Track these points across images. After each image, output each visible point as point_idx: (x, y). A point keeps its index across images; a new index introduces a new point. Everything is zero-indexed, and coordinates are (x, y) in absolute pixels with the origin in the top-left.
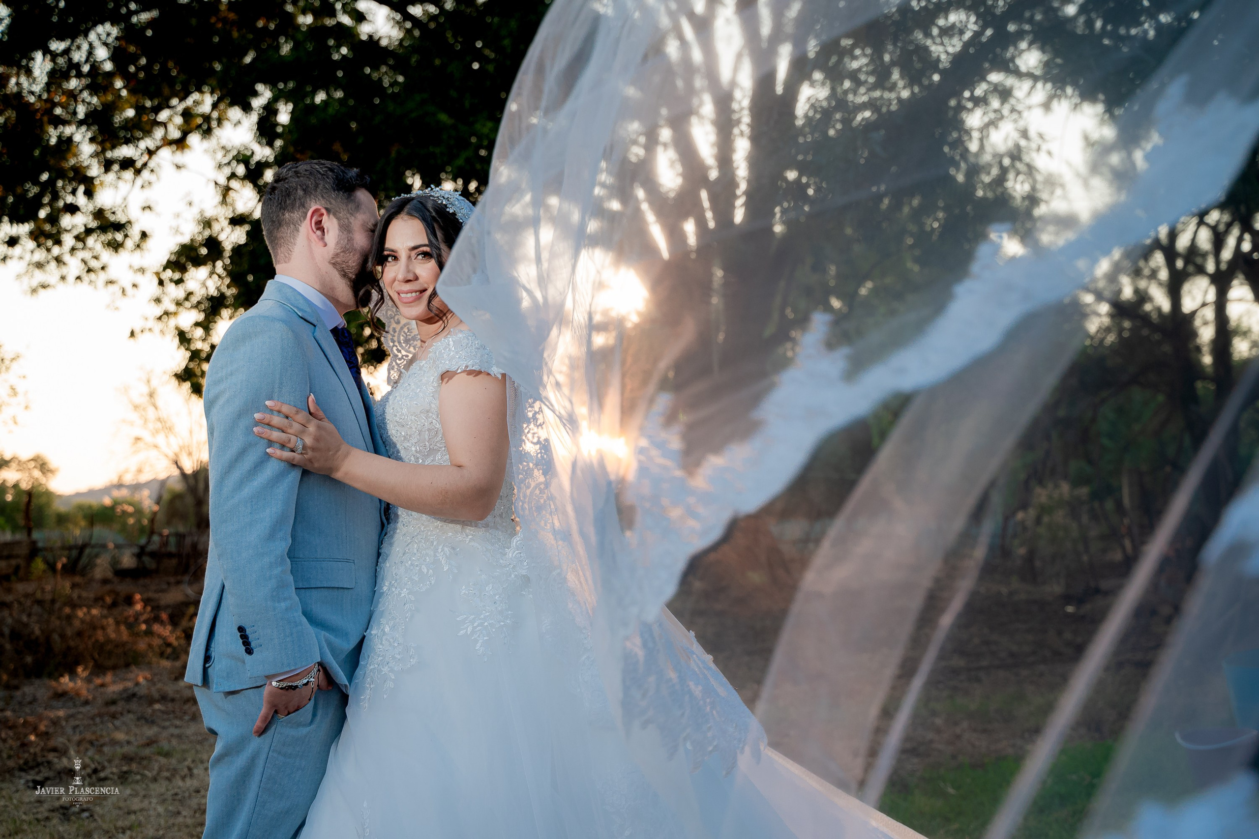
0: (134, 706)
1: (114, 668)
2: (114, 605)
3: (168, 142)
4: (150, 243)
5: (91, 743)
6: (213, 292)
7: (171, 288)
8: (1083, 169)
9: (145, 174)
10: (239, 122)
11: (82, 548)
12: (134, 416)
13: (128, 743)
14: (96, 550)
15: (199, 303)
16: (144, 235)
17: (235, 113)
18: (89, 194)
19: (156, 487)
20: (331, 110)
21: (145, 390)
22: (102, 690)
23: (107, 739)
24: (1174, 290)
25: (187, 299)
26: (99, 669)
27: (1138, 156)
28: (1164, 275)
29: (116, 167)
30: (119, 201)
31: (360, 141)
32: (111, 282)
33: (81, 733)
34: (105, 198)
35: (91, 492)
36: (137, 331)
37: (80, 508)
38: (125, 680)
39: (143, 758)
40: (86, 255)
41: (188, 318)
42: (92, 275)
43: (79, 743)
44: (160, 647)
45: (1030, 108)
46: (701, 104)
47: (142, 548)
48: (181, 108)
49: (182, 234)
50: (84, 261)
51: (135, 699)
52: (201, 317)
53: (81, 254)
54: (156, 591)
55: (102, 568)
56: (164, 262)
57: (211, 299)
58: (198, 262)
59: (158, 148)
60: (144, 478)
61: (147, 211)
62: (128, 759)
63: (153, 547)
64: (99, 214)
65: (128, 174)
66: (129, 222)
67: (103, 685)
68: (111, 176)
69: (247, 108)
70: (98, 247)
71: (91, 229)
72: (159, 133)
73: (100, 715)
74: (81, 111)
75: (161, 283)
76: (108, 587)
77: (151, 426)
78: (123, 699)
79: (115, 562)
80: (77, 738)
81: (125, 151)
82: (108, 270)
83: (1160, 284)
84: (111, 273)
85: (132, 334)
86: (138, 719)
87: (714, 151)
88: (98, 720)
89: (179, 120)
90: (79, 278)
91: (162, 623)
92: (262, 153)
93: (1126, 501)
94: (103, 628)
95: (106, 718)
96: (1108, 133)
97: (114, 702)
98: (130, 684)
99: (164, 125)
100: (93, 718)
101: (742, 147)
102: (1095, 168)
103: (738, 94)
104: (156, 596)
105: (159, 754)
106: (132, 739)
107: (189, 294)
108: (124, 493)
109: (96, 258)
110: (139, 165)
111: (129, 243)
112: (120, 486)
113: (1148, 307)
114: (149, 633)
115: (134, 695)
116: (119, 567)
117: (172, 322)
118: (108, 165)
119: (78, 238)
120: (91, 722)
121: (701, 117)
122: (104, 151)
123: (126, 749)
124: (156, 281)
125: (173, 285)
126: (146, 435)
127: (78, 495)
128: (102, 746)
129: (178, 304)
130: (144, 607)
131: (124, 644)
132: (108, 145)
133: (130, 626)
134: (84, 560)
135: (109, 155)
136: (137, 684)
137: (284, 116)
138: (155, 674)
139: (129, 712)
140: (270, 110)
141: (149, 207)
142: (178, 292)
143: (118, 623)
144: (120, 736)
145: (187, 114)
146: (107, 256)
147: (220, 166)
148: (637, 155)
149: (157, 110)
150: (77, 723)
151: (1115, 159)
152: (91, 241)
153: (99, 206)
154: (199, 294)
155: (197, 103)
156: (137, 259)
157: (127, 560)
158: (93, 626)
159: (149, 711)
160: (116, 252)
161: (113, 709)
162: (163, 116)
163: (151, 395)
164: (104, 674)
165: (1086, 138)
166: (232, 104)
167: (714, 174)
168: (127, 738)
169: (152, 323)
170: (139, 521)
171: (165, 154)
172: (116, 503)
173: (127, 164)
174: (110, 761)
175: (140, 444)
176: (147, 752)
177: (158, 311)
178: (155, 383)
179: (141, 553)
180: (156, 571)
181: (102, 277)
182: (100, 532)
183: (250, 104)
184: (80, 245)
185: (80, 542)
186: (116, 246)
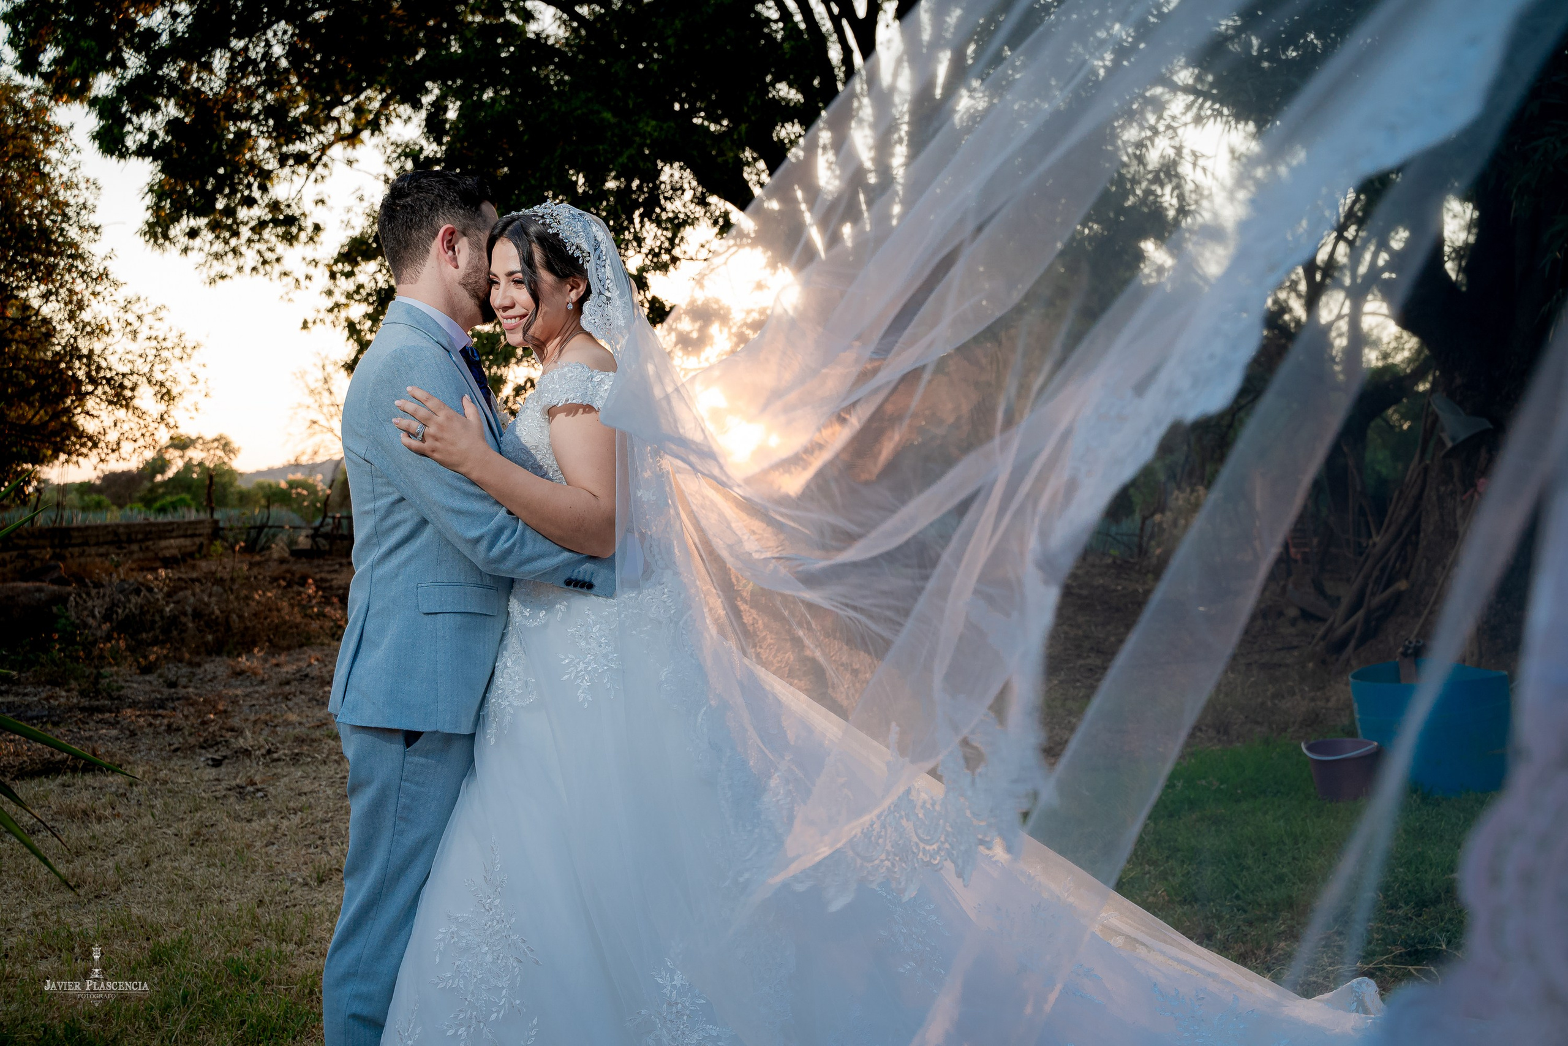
0: (306, 687)
1: (289, 648)
2: (289, 585)
3: (340, 138)
4: (323, 236)
5: (266, 723)
6: (381, 284)
7: (341, 281)
8: (1229, 182)
9: (319, 168)
10: (410, 118)
11: (260, 528)
12: (310, 400)
13: (300, 724)
14: (273, 530)
15: (369, 295)
16: (317, 228)
17: (405, 110)
18: (263, 188)
19: (331, 467)
20: (497, 107)
21: (320, 375)
22: (278, 669)
23: (280, 721)
24: (1312, 301)
25: (357, 292)
26: (275, 649)
27: (1283, 170)
28: (1303, 287)
29: (291, 162)
30: (293, 194)
31: (526, 137)
32: (285, 274)
33: (256, 713)
34: (280, 190)
35: (271, 472)
36: (310, 321)
37: (261, 487)
38: (298, 660)
39: (313, 741)
40: (262, 247)
41: (358, 311)
42: (267, 267)
43: (255, 722)
44: (332, 628)
45: (1185, 124)
46: (860, 107)
47: (316, 529)
48: (352, 104)
49: (353, 228)
50: (259, 252)
51: (307, 680)
52: (370, 310)
53: (257, 246)
54: (329, 572)
55: (279, 548)
56: (335, 255)
57: (379, 292)
58: (369, 256)
59: (331, 145)
60: (319, 459)
61: (320, 204)
62: (300, 740)
63: (327, 529)
64: (275, 206)
65: (302, 169)
66: (304, 214)
67: (277, 665)
68: (287, 170)
69: (417, 105)
70: (273, 239)
71: (264, 221)
72: (331, 128)
73: (275, 695)
74: (257, 106)
75: (333, 276)
76: (285, 567)
77: (325, 410)
78: (295, 680)
79: (292, 542)
80: (252, 718)
81: (298, 147)
82: (284, 261)
83: (1299, 296)
84: (286, 265)
85: (305, 325)
86: (310, 700)
87: (872, 154)
88: (273, 700)
89: (350, 116)
90: (254, 269)
91: (332, 604)
92: (431, 149)
93: (1258, 505)
94: (278, 610)
95: (280, 698)
96: (1254, 147)
97: (288, 683)
98: (303, 664)
99: (337, 120)
100: (268, 699)
101: (899, 155)
102: (1240, 181)
103: (897, 99)
104: (329, 577)
105: (329, 736)
106: (304, 720)
107: (360, 287)
108: (299, 476)
109: (271, 250)
110: (313, 159)
111: (303, 236)
112: (297, 466)
113: (1287, 317)
114: (322, 615)
115: (307, 676)
116: (295, 548)
117: (343, 314)
118: (283, 160)
119: (253, 229)
120: (266, 702)
121: (861, 121)
122: (279, 146)
123: (298, 731)
124: (327, 274)
125: (343, 278)
126: (322, 420)
127: (259, 473)
128: (275, 726)
129: (349, 296)
130: (316, 592)
131: (297, 626)
132: (282, 140)
133: (304, 608)
134: (263, 539)
135: (284, 149)
136: (310, 665)
137: (452, 114)
138: (326, 656)
139: (301, 693)
140: (439, 107)
141: (322, 201)
142: (349, 285)
143: (292, 606)
144: (293, 717)
145: (359, 110)
146: (281, 248)
147: (388, 163)
148: (797, 157)
149: (331, 106)
150: (254, 702)
151: (1259, 172)
152: (267, 233)
153: (274, 198)
154: (370, 286)
155: (369, 99)
156: (309, 252)
157: (303, 541)
158: (271, 607)
159: (321, 693)
160: (291, 244)
161: (287, 688)
162: (336, 112)
163: (326, 381)
164: (279, 654)
165: (1232, 151)
166: (402, 102)
167: (872, 179)
168: (298, 719)
169: (323, 315)
170: (313, 504)
171: (338, 151)
172: (292, 485)
173: (301, 158)
174: (282, 742)
175: (315, 426)
176: (318, 734)
177: (330, 303)
178: (330, 369)
179: (315, 535)
180: (330, 552)
181: (277, 268)
182: (279, 512)
183: (420, 101)
184: (256, 237)
185: (258, 523)
186: (289, 239)
